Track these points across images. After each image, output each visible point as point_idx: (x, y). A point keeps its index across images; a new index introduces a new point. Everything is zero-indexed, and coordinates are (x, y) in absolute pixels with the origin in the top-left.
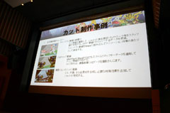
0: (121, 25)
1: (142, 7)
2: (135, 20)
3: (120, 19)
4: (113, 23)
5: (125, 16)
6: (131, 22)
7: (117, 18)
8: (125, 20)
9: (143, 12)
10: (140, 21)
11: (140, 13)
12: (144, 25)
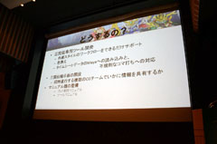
0: (150, 29)
1: (175, 5)
2: (168, 22)
3: (149, 21)
4: (140, 26)
5: (154, 17)
6: (163, 25)
7: (145, 20)
8: (155, 22)
9: (178, 11)
10: (175, 24)
11: (173, 12)
12: (179, 28)
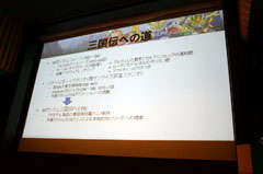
0: (183, 35)
2: (206, 25)
3: (181, 24)
4: (169, 30)
5: (189, 18)
6: (200, 30)
7: (176, 22)
8: (189, 25)
9: (221, 12)
10: (216, 29)
11: (215, 13)
12: (222, 34)
